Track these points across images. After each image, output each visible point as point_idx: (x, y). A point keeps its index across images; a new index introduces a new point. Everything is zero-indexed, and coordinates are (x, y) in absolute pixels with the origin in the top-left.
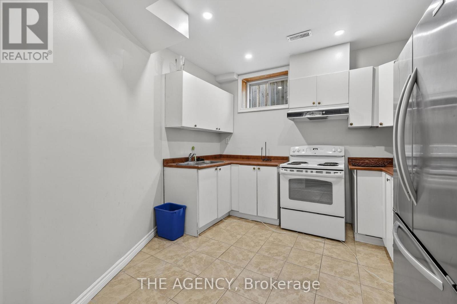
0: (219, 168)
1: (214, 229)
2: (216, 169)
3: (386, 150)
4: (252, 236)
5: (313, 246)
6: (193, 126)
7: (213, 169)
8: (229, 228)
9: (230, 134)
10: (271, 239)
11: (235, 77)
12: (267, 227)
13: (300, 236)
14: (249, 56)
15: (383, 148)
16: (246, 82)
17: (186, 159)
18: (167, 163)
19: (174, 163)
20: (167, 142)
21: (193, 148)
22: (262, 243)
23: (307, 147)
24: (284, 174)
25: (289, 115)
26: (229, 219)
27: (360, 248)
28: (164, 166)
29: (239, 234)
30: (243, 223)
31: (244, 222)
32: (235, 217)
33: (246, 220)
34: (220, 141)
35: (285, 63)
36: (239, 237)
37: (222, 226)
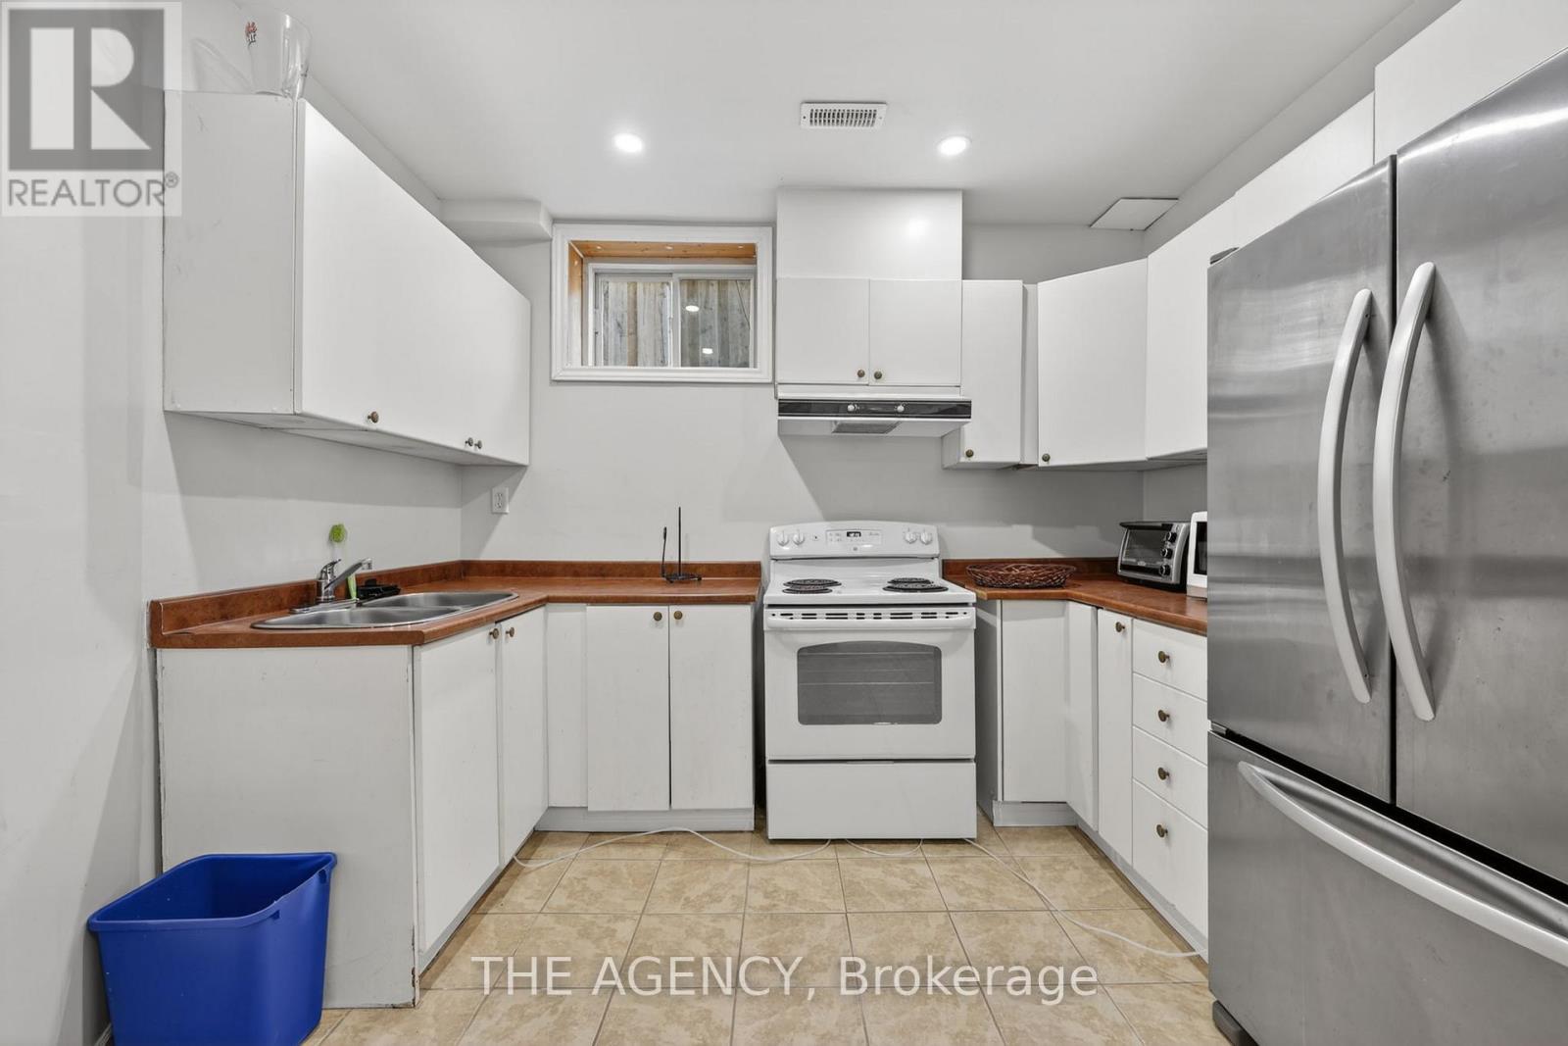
0: (506, 625)
1: (489, 922)
2: (494, 634)
3: (1036, 537)
4: (677, 909)
5: (905, 886)
6: (359, 420)
7: (480, 636)
8: (560, 899)
9: (516, 469)
10: (757, 899)
11: (543, 224)
12: (720, 848)
13: (847, 856)
14: (629, 143)
15: (1028, 529)
16: (584, 254)
17: (305, 594)
18: (183, 622)
19: (225, 617)
20: (175, 500)
21: (336, 534)
22: (732, 929)
23: (826, 525)
24: (779, 631)
25: (787, 407)
26: (544, 850)
27: (1021, 851)
28: (158, 639)
29: (618, 918)
30: (617, 856)
31: (614, 852)
32: (566, 836)
33: (624, 837)
34: (463, 499)
35: (759, 212)
36: (625, 930)
37: (521, 895)
